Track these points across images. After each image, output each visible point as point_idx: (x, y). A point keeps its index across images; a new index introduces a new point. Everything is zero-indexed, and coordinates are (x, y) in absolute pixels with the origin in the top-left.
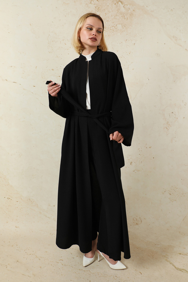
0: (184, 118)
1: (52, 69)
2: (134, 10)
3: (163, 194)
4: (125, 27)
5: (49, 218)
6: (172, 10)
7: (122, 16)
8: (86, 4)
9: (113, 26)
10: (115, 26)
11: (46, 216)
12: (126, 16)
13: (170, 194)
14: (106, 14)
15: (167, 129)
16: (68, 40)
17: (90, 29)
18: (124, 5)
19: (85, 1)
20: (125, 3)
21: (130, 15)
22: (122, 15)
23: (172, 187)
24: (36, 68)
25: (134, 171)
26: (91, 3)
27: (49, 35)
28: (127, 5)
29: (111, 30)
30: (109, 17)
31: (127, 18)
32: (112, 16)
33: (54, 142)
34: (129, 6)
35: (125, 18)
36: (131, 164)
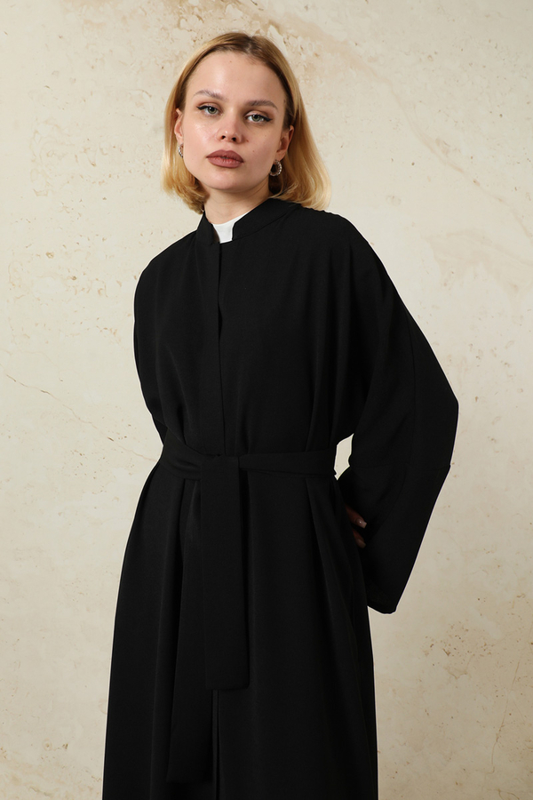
0: (477, 398)
1: (48, 254)
2: (317, 55)
3: (427, 654)
6: (430, 56)
8: (164, 29)
11: (38, 791)
13: (448, 654)
16: (101, 149)
17: (212, 109)
18: (285, 36)
19: (159, 20)
20: (290, 31)
21: (306, 69)
23: (452, 627)
26: (178, 25)
27: (36, 132)
28: (296, 37)
33: (60, 514)
34: (300, 39)
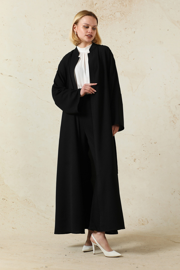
4: (124, 15)
5: (48, 219)
7: (120, 4)
9: (111, 15)
10: (113, 14)
11: (45, 217)
12: (124, 3)
14: (103, 2)
15: (174, 122)
17: (87, 27)
22: (121, 2)
24: (32, 61)
25: (138, 169)
27: (45, 26)
29: (109, 19)
30: (106, 5)
31: (126, 5)
32: (110, 4)
33: (52, 138)
35: (123, 6)
36: (134, 161)
